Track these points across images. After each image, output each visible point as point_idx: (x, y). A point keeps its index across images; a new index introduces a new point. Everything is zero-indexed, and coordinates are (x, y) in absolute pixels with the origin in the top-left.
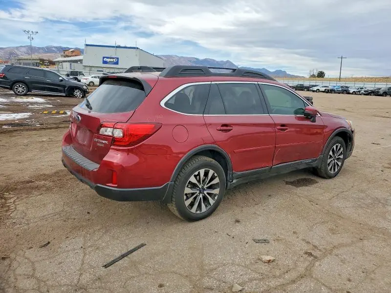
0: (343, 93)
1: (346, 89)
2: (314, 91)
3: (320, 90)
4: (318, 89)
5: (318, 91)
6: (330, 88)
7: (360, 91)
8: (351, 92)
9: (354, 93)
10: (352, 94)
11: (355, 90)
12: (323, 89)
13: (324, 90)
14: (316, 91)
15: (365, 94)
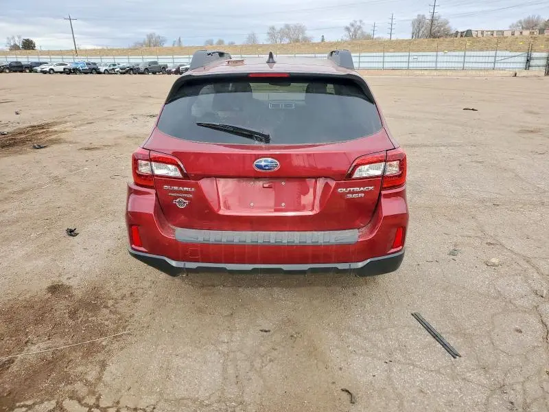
0: (91, 73)
1: (95, 66)
2: (45, 72)
3: (55, 70)
4: (52, 69)
5: (52, 71)
6: (69, 66)
7: (113, 69)
8: (102, 69)
9: (106, 72)
10: (104, 73)
11: (107, 68)
12: (61, 68)
13: (62, 70)
14: (49, 72)
15: (121, 73)
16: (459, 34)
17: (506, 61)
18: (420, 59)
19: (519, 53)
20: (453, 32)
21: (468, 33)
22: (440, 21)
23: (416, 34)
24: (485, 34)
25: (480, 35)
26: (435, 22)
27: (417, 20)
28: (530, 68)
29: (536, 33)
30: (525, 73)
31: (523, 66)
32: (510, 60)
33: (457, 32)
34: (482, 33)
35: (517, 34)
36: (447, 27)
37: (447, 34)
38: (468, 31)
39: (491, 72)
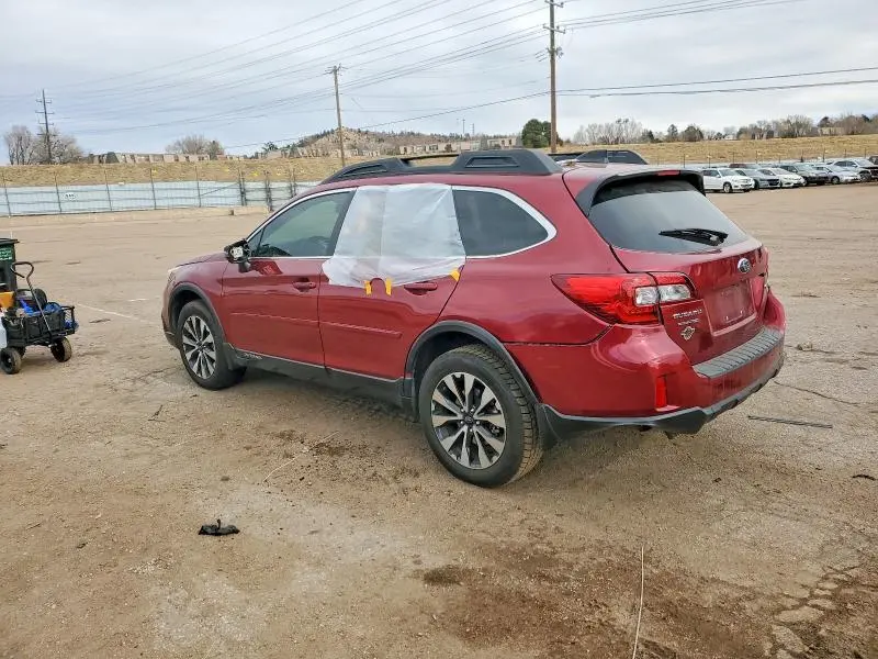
16: (96, 159)
17: (214, 194)
18: (80, 196)
19: (226, 185)
20: (86, 155)
21: (111, 157)
22: (60, 136)
23: (17, 157)
24: (137, 158)
25: (129, 161)
26: (52, 139)
27: (14, 135)
28: (249, 203)
29: (207, 158)
30: (244, 210)
31: (237, 200)
32: (217, 194)
33: (92, 156)
34: (132, 157)
35: (182, 159)
36: (74, 146)
37: (76, 159)
38: (109, 154)
39: (198, 211)
